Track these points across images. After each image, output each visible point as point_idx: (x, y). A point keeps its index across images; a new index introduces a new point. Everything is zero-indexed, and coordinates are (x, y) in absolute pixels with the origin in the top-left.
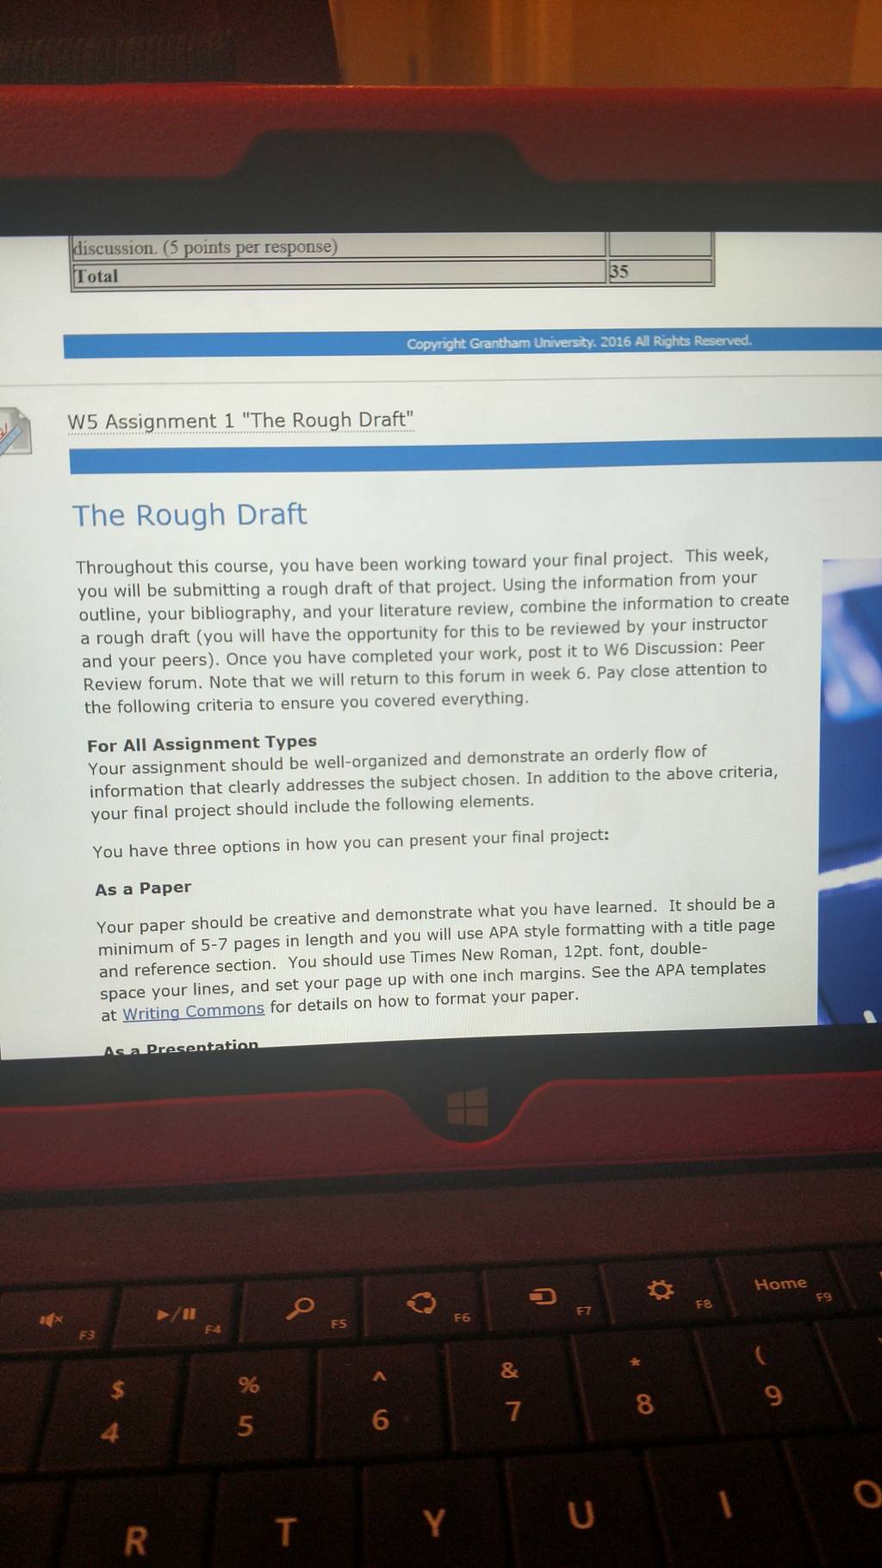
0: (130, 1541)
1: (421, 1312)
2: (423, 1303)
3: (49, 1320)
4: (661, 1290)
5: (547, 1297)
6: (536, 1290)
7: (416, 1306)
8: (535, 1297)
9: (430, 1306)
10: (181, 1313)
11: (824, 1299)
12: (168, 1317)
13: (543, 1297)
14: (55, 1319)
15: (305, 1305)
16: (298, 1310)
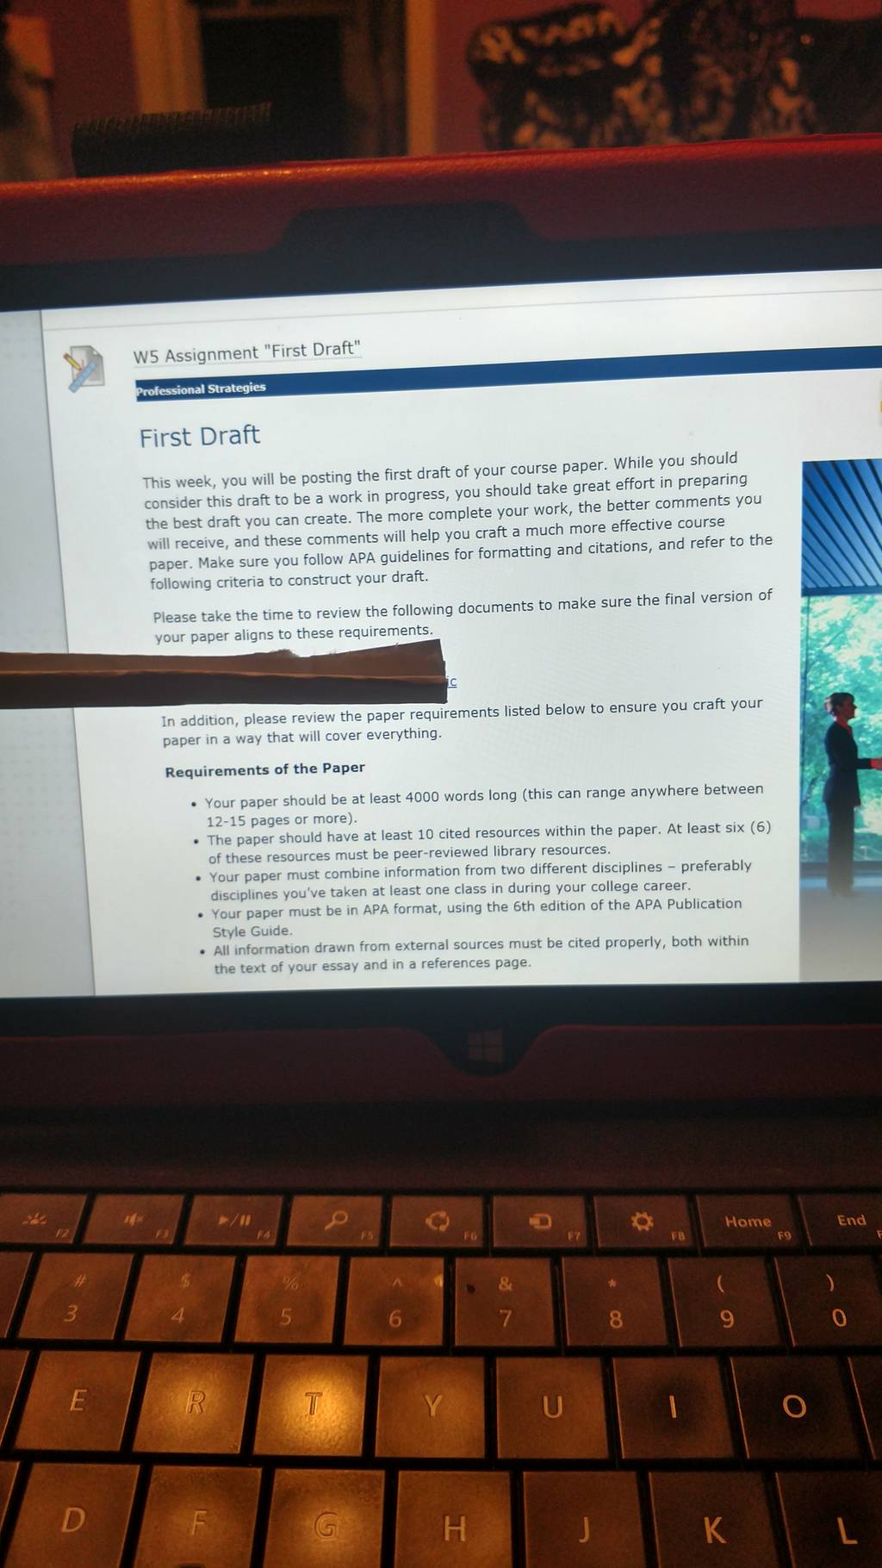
1: (435, 1228)
2: (438, 1221)
3: (132, 1220)
4: (642, 1222)
5: (543, 1222)
6: (537, 1215)
7: (434, 1223)
8: (534, 1222)
9: (444, 1222)
10: (239, 1218)
11: (784, 1238)
12: (227, 1223)
13: (541, 1221)
14: (136, 1220)
15: (340, 1218)
16: (334, 1222)
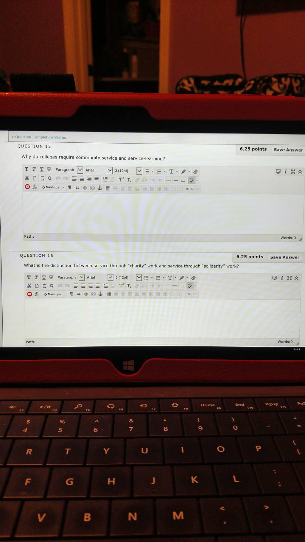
0: (28, 452)
1: (110, 408)
4: (175, 405)
5: (144, 406)
6: (141, 404)
9: (113, 406)
10: (47, 407)
11: (219, 409)
12: (43, 407)
14: (14, 407)
15: (80, 406)
